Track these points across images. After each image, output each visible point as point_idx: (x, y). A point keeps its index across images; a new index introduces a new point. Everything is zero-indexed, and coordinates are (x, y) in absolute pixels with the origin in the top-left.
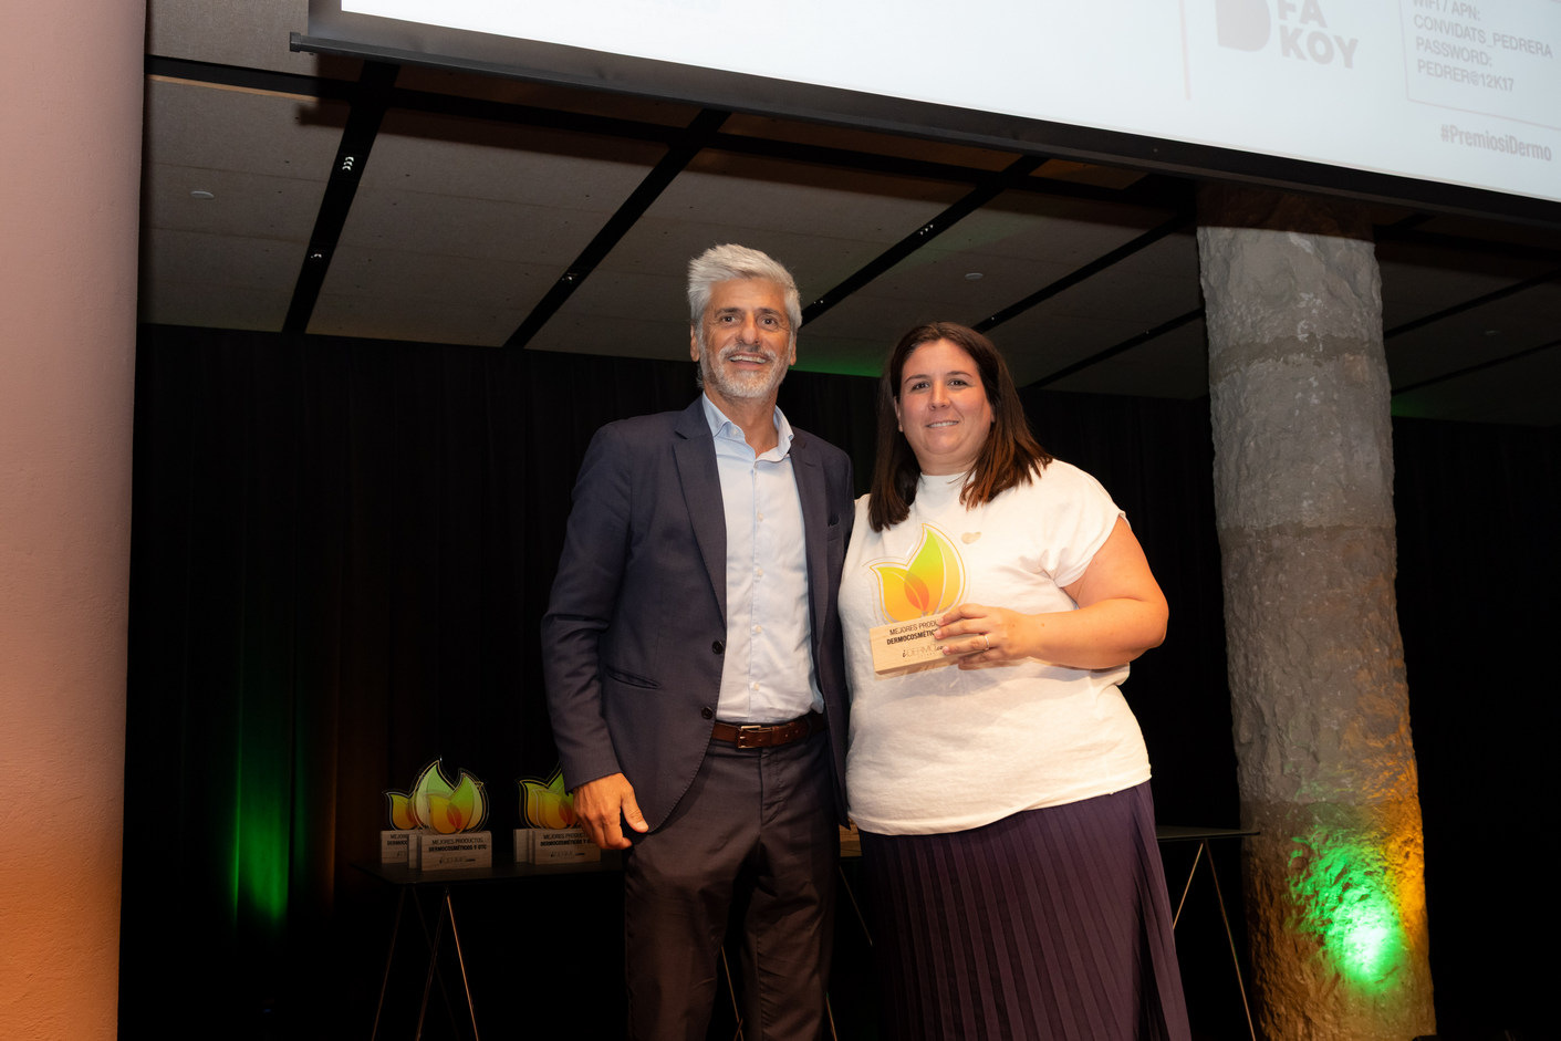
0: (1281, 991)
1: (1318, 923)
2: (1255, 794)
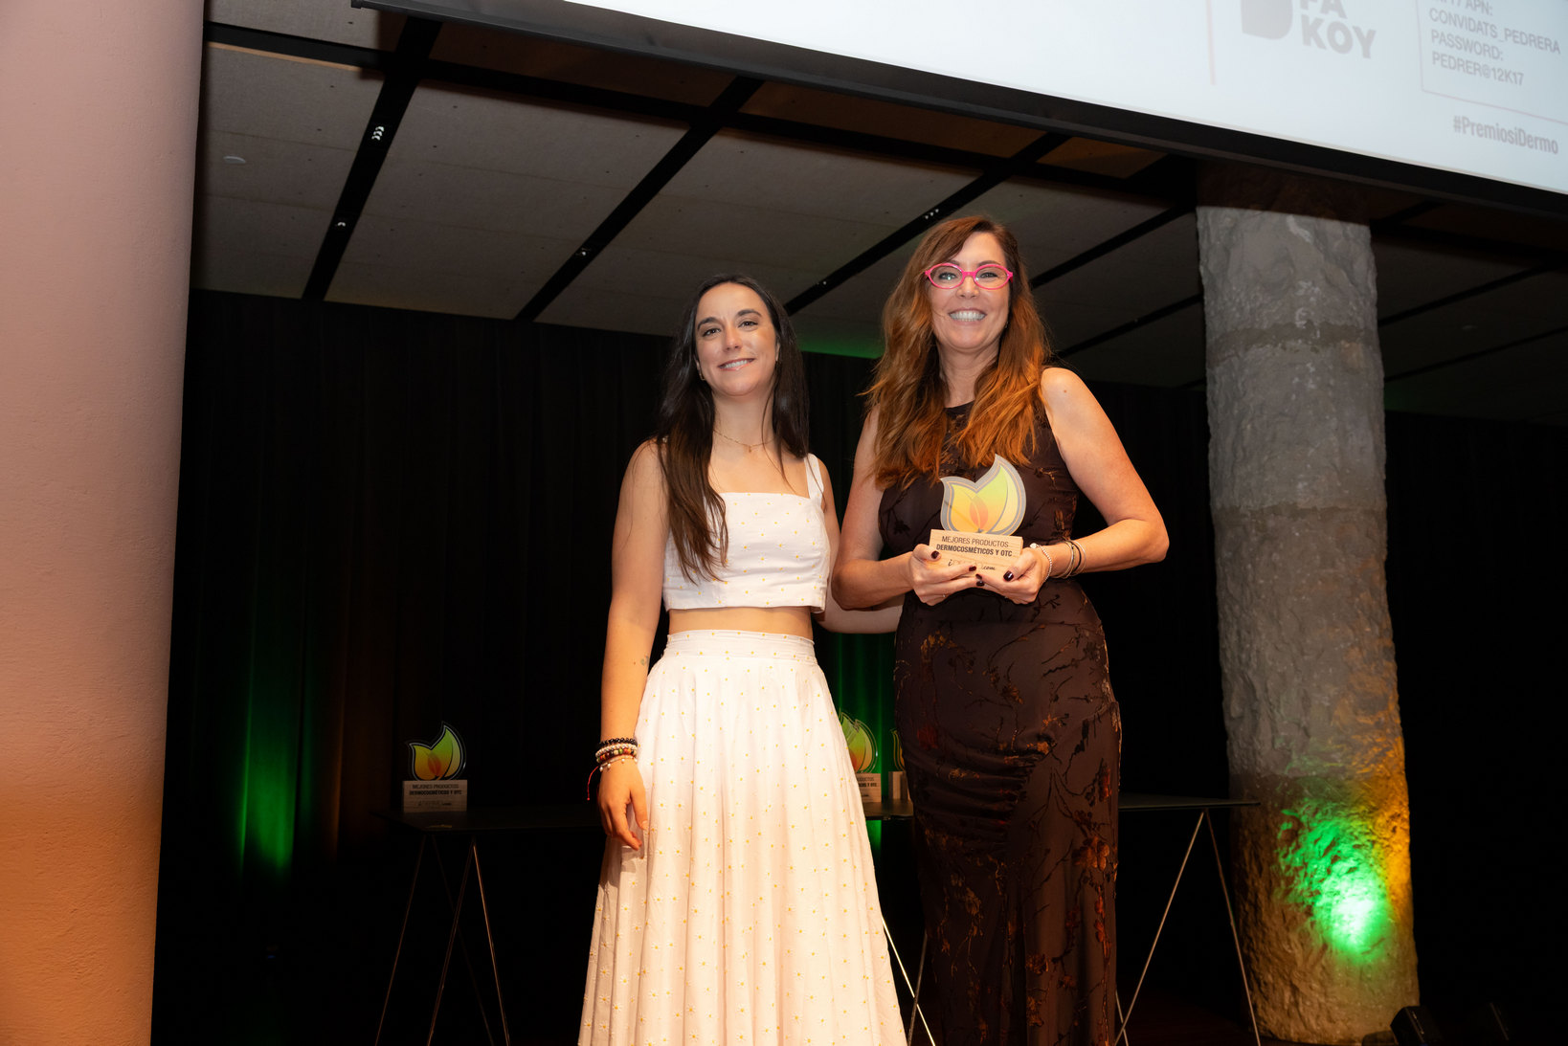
0: (1269, 960)
1: (1306, 894)
2: (1246, 767)
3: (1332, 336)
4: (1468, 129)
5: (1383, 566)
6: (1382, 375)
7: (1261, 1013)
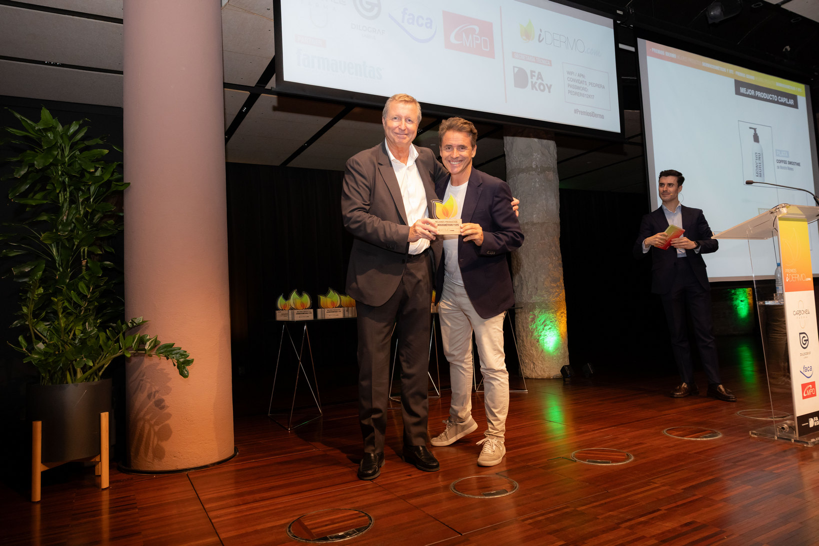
0: (527, 356)
1: (537, 336)
3: (543, 170)
4: (578, 113)
5: (559, 239)
7: (524, 371)
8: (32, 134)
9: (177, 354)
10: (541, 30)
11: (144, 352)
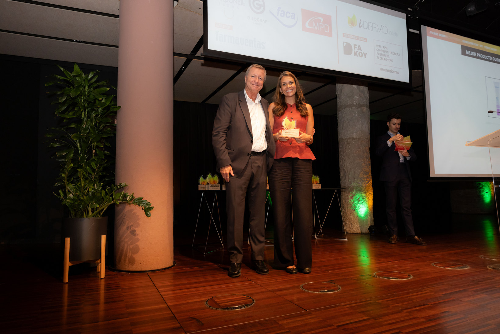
0: (347, 219)
1: (354, 207)
2: (343, 185)
3: (360, 106)
4: (383, 70)
5: (369, 149)
6: (370, 113)
7: (346, 228)
8: (69, 79)
9: (144, 203)
10: (361, 20)
11: (126, 202)
